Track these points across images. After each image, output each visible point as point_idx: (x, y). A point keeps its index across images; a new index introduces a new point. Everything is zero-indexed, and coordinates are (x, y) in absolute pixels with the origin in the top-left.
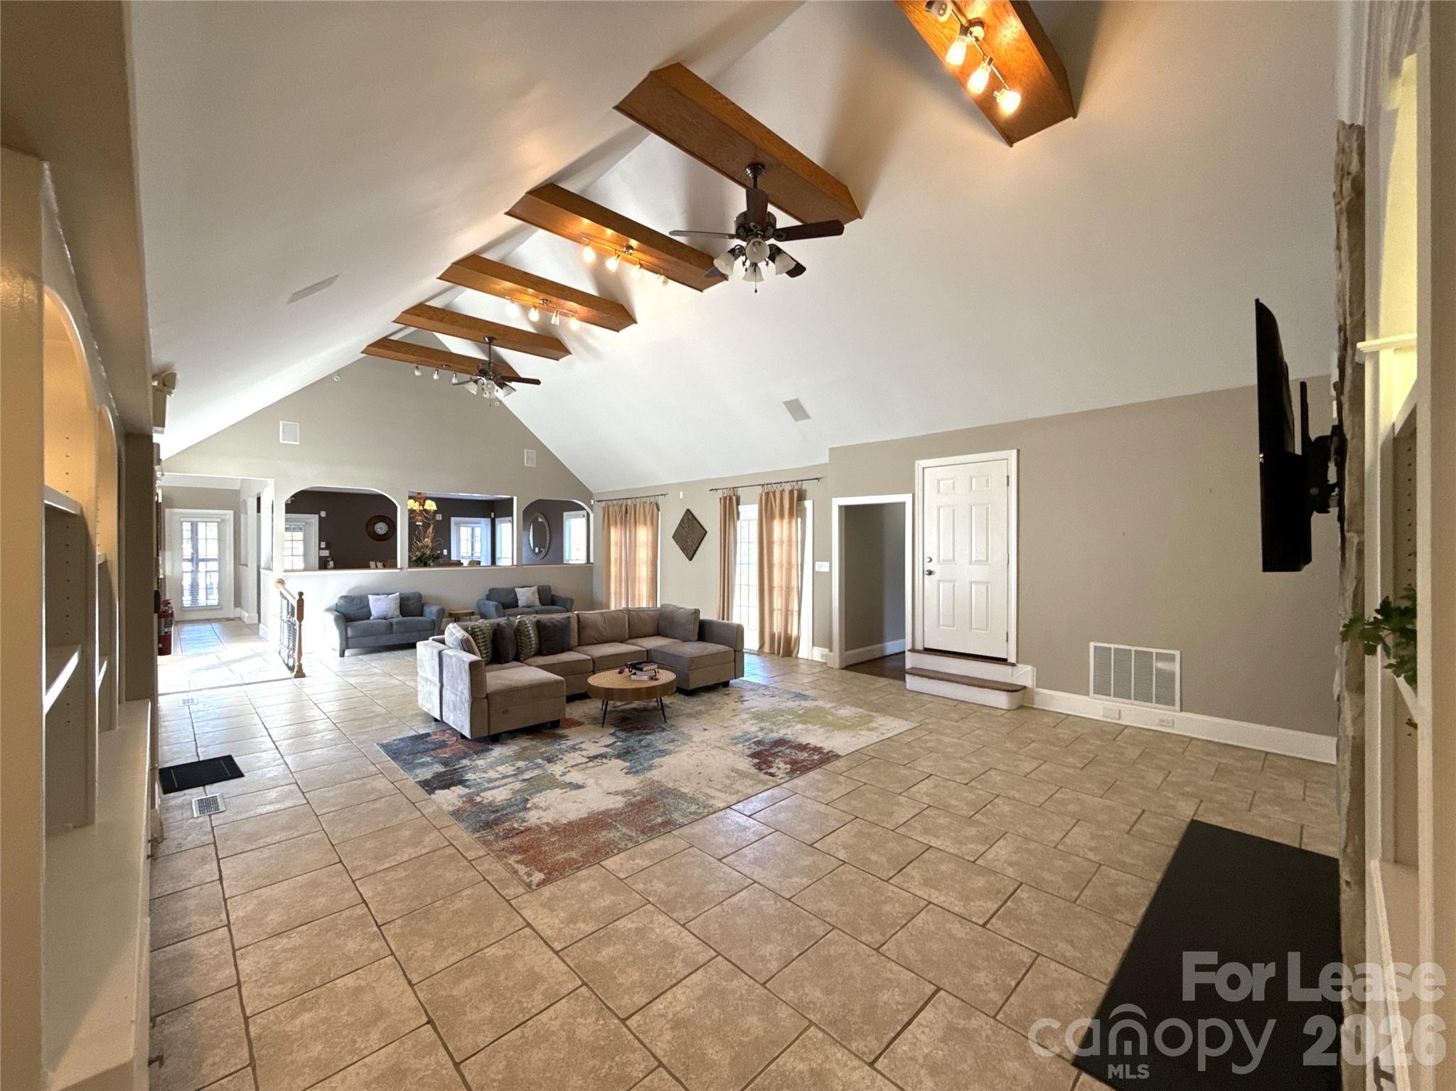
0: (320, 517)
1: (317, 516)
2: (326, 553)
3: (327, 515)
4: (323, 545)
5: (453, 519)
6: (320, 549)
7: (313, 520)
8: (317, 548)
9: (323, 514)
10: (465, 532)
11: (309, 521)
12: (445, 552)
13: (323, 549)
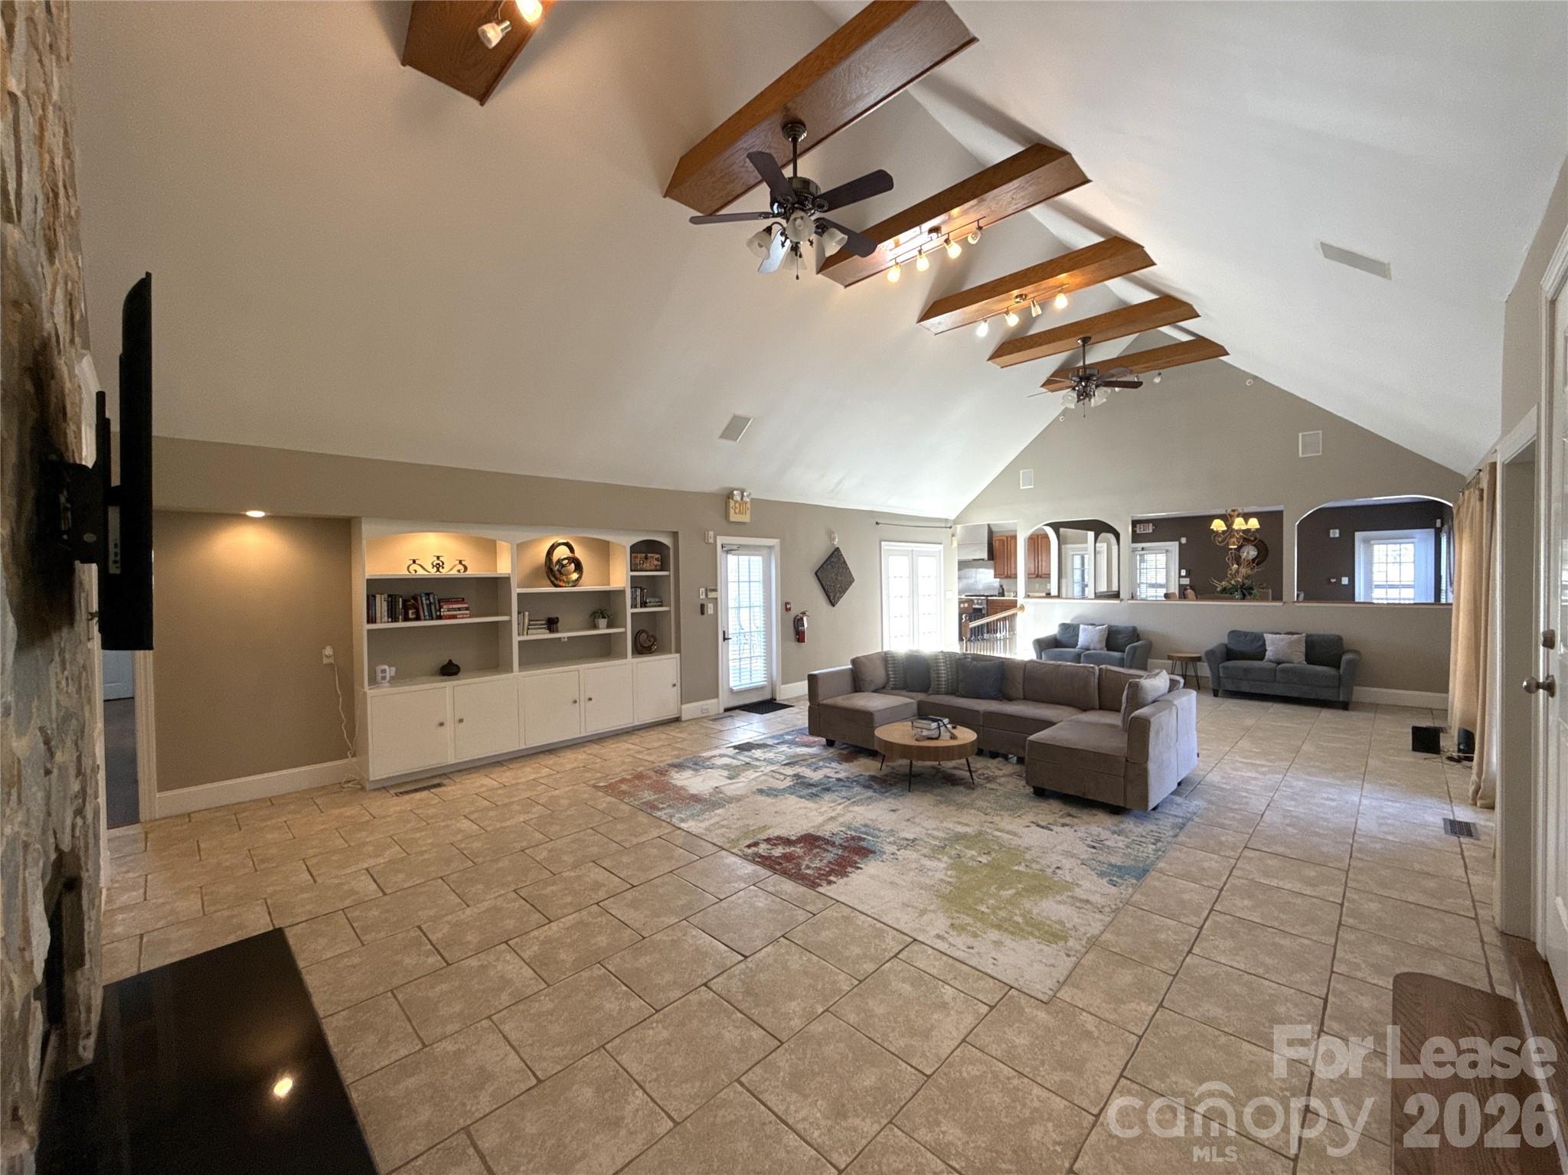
0: (1180, 544)
1: (1177, 543)
2: (1186, 581)
3: (1187, 540)
4: (1183, 573)
5: (1358, 535)
6: (1180, 576)
7: (1174, 546)
8: (1177, 576)
9: (1184, 540)
10: (1380, 551)
11: (1170, 548)
12: (1345, 581)
13: (1183, 577)
